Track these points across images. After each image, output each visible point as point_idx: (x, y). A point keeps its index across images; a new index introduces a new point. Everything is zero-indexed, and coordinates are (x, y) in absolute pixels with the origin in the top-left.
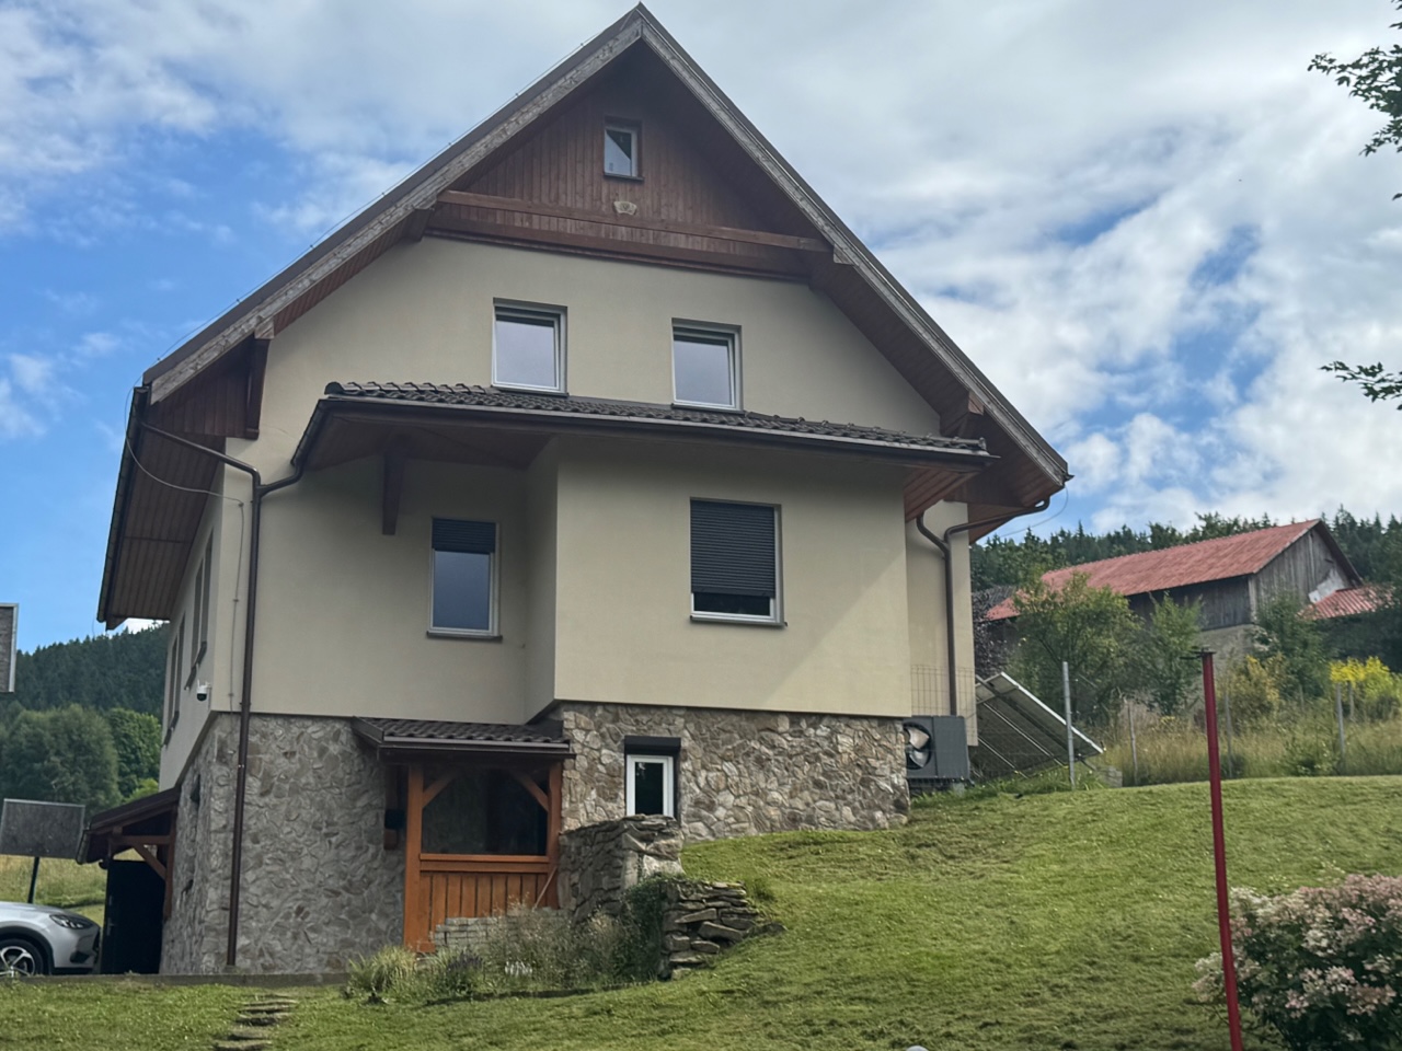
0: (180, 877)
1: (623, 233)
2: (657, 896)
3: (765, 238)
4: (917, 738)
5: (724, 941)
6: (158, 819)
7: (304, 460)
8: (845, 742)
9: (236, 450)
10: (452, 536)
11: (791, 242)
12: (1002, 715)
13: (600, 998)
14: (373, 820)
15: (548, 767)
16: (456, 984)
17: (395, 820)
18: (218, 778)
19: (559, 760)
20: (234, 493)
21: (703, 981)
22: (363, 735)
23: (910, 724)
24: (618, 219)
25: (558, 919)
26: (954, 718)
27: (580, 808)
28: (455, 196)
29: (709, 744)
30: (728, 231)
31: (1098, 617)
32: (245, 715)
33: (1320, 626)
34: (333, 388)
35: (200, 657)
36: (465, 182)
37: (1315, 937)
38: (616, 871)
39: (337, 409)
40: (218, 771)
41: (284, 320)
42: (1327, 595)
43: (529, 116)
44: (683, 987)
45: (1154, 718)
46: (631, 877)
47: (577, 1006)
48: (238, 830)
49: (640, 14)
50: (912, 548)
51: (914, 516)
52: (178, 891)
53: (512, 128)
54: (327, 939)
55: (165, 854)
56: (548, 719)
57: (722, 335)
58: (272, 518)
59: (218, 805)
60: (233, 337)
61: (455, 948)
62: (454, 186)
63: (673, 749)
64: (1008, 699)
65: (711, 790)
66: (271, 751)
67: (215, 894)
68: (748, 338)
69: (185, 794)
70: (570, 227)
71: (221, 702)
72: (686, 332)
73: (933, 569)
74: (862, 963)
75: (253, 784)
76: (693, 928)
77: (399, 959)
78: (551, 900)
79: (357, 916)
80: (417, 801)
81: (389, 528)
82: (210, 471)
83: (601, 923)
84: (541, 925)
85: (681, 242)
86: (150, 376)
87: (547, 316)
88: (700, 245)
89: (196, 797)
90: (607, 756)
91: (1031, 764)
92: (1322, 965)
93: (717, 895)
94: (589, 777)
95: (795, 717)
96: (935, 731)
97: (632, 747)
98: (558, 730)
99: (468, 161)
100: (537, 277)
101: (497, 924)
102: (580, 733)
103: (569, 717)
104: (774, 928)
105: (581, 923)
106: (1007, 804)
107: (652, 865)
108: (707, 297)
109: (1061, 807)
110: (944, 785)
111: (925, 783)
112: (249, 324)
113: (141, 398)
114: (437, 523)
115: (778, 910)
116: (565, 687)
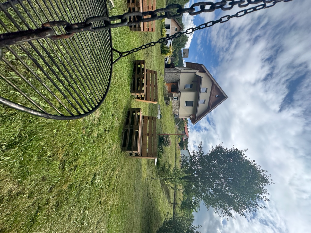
0: (170, 69)
1: (212, 96)
2: (169, 99)
3: (211, 106)
4: (178, 115)
5: (166, 104)
6: (173, 67)
7: (197, 76)
8: (177, 111)
9: (198, 71)
10: (191, 85)
11: (211, 107)
12: (179, 120)
13: (163, 96)
14: (173, 81)
15: (177, 92)
16: (164, 87)
17: (173, 83)
18: (176, 71)
19: (177, 93)
20: (195, 71)
21: (164, 102)
22: (179, 80)
23: (178, 114)
24: (213, 96)
25: (168, 94)
26: (179, 117)
27: (174, 94)
28: (215, 85)
29: (178, 102)
30: (211, 103)
31: (183, 125)
32: (180, 73)
33: (182, 138)
34: (202, 78)
35: (184, 69)
36: (216, 86)
37: (168, 139)
38: (170, 97)
39: (201, 78)
40: (177, 71)
41: (207, 74)
42: (184, 138)
43: (221, 90)
44: (164, 101)
45: (177, 128)
46: (170, 98)
47: (163, 95)
48: (173, 73)
49: (228, 97)
50: (189, 115)
51: (192, 115)
52: (169, 69)
53: (220, 89)
54: (166, 79)
55: (171, 68)
56: (180, 92)
57: (204, 103)
58: (193, 73)
59: (175, 71)
60: (206, 71)
61: (166, 87)
62: (216, 85)
63: (177, 100)
64: (180, 120)
65: (175, 102)
66: (178, 75)
67: (169, 72)
68: (204, 105)
69: (175, 69)
70: (212, 93)
71: (181, 71)
72: (205, 100)
73: (188, 116)
74: (165, 112)
75: (176, 73)
76: (167, 102)
77: (165, 84)
78: (169, 93)
79: (168, 81)
80: (175, 84)
81: (192, 81)
82: (196, 69)
83: (167, 96)
84: (167, 92)
85: (211, 100)
86: (203, 65)
87: (206, 91)
88: (211, 101)
89: (175, 70)
90: (177, 96)
91: (176, 122)
92: (166, 139)
93: (169, 103)
94: (176, 95)
95: (179, 107)
96: (178, 116)
97: (178, 97)
98: (179, 93)
99: (218, 86)
100: (209, 91)
101: (167, 89)
102: (179, 94)
103: (180, 93)
104: (167, 107)
105: (167, 95)
106: (174, 120)
107: (171, 99)
108: (207, 102)
109: (173, 123)
110: (175, 116)
111: (175, 115)
112: (207, 71)
113: (202, 65)
114: (192, 85)
115: (168, 107)
116: (181, 93)
